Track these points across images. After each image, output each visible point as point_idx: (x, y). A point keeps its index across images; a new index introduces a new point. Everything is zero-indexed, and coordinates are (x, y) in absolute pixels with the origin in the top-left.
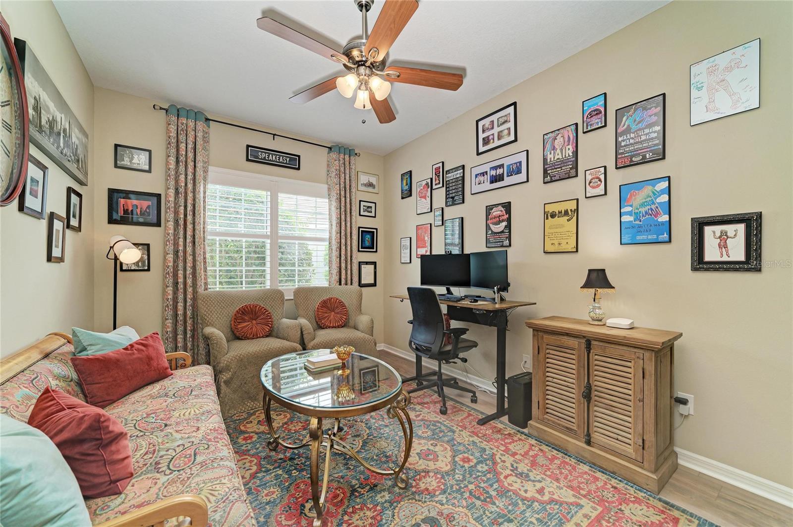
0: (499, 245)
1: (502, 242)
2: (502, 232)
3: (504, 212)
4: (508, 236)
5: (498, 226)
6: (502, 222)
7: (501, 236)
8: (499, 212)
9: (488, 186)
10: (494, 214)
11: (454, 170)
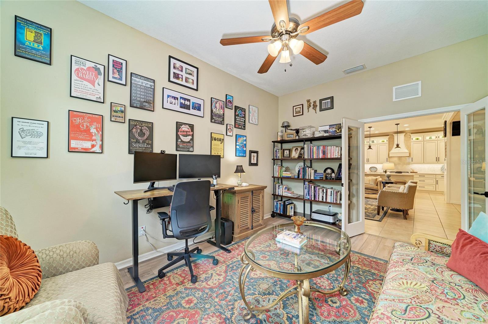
0: (186, 150)
1: (189, 148)
2: (189, 142)
3: (190, 130)
4: (192, 145)
5: (186, 138)
6: (189, 136)
7: (188, 145)
8: (187, 129)
9: (177, 108)
10: (183, 129)
11: (142, 78)
